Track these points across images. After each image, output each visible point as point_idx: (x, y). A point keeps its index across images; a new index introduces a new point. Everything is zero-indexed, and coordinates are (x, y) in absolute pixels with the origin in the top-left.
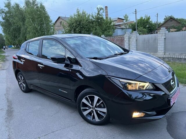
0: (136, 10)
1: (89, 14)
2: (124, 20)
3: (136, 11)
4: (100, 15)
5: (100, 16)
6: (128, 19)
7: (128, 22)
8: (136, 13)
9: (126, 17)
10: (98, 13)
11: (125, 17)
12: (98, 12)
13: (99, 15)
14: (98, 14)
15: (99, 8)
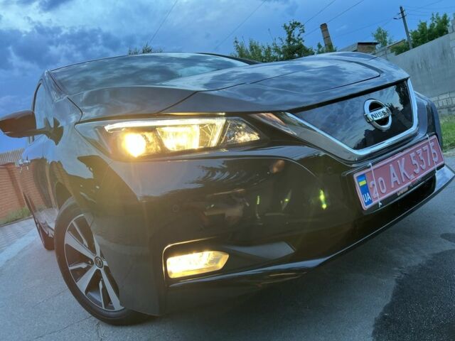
0: (401, 8)
1: (266, 47)
2: (376, 44)
3: (402, 12)
4: (295, 41)
5: (296, 44)
6: (388, 39)
7: (388, 45)
8: (403, 17)
9: (381, 36)
10: (289, 37)
11: (377, 37)
12: (287, 36)
13: (291, 43)
14: (290, 39)
15: (288, 25)
